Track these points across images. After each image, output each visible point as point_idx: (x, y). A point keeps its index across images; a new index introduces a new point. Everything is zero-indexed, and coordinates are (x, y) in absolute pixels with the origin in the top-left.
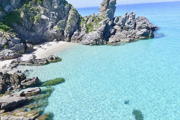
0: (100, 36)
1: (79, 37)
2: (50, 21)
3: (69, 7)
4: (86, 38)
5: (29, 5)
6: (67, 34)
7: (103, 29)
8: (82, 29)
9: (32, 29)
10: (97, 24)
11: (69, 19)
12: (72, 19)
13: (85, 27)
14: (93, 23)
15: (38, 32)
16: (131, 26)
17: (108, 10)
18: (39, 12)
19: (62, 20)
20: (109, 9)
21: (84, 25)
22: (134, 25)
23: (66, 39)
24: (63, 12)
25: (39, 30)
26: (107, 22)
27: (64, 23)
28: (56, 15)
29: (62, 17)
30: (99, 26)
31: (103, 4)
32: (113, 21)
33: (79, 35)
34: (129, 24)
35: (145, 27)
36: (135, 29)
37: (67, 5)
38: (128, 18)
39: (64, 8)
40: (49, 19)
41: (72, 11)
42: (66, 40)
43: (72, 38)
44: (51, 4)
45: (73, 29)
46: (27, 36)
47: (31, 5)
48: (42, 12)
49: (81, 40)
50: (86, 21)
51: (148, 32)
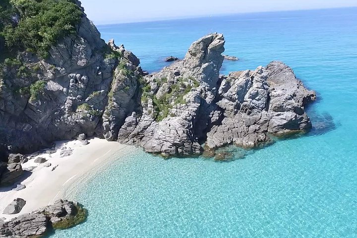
0: (185, 135)
1: (138, 129)
2: (68, 94)
3: (114, 61)
4: (152, 134)
5: (16, 61)
6: (108, 123)
7: (194, 114)
8: (144, 111)
9: (25, 115)
10: (179, 99)
11: (113, 90)
12: (119, 89)
13: (151, 107)
14: (172, 97)
15: (40, 121)
16: (257, 103)
17: (204, 65)
18: (42, 75)
19: (96, 90)
20: (207, 64)
21: (150, 101)
22: (265, 100)
23: (106, 135)
24: (100, 73)
25: (43, 117)
26: (203, 95)
27: (102, 98)
28: (82, 81)
29: (98, 83)
30: (184, 105)
31: (193, 51)
32: (218, 89)
33: (137, 124)
34: (253, 97)
35: (291, 109)
36: (267, 110)
37: (109, 55)
38: (252, 83)
39: (102, 63)
40: (65, 90)
41: (121, 71)
42: (107, 137)
43: (122, 131)
44: (71, 57)
45: (122, 112)
46: (12, 133)
47: (22, 61)
48: (50, 75)
49: (141, 139)
50: (153, 90)
51: (298, 119)
